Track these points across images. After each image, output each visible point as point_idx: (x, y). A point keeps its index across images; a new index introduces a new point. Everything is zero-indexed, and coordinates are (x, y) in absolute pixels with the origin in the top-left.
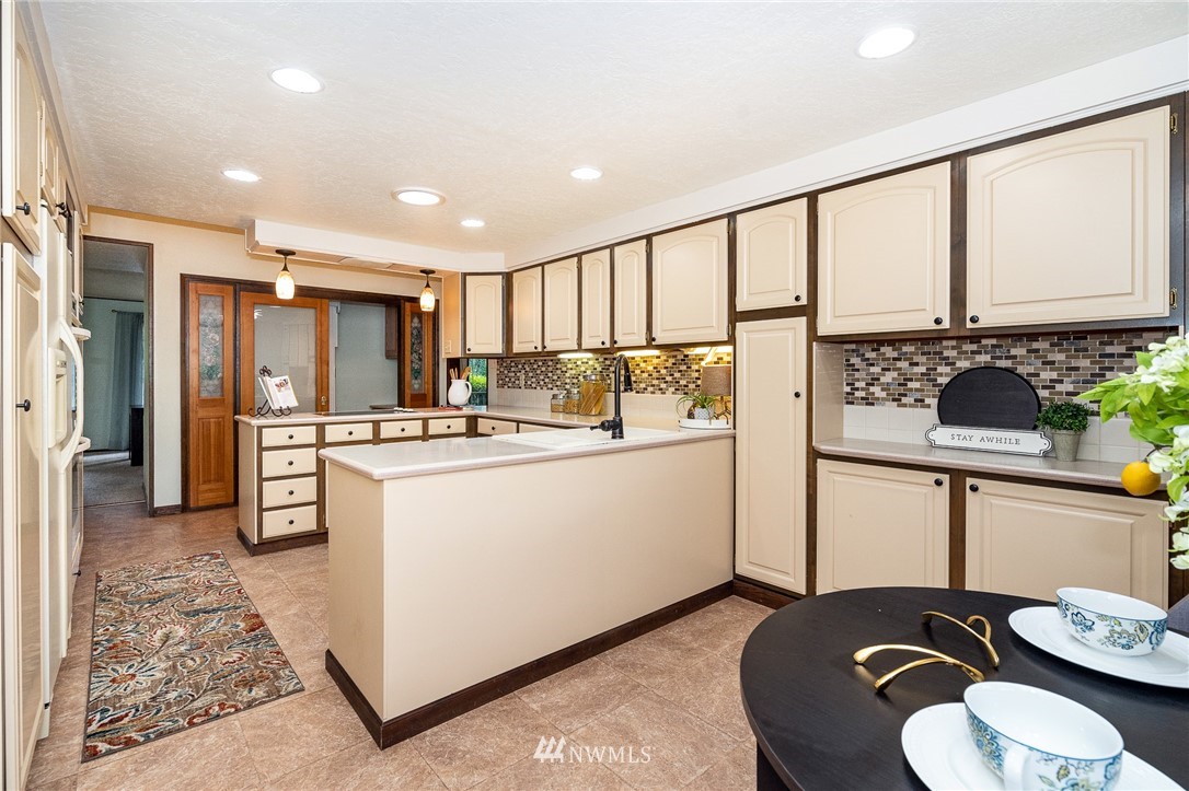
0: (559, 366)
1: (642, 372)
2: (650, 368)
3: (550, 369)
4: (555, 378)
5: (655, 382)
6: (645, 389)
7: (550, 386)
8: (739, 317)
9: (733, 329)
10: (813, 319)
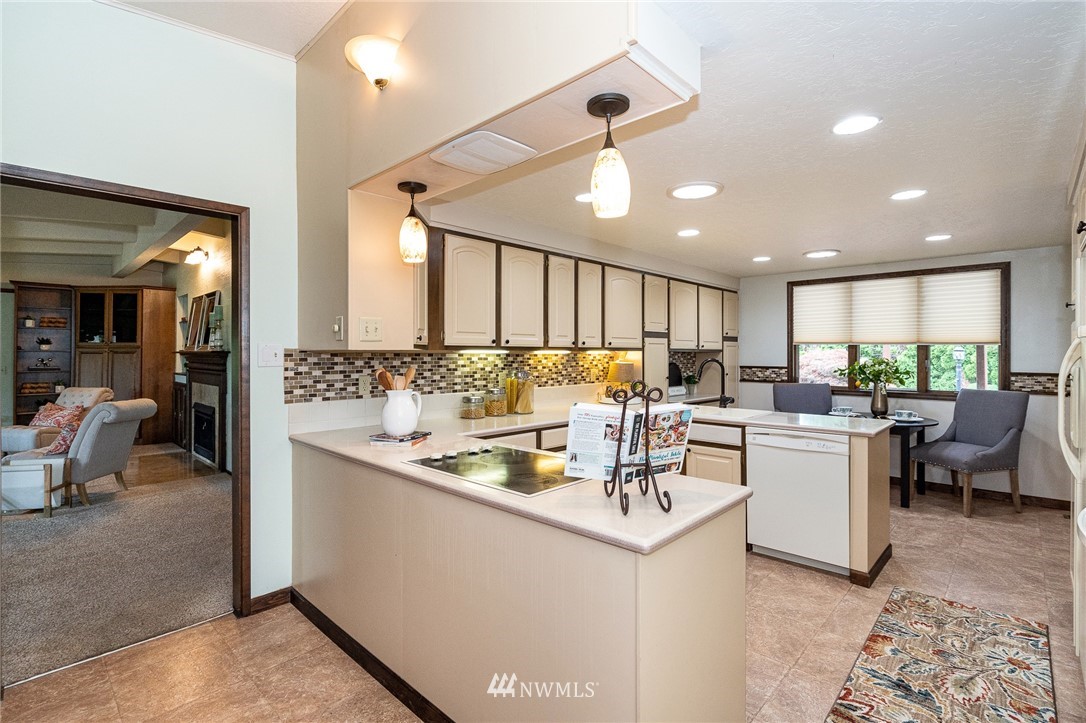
0: (442, 363)
1: (544, 368)
2: (550, 364)
3: (426, 367)
4: (437, 377)
5: (554, 376)
6: (546, 382)
7: (427, 389)
8: (646, 334)
9: (643, 342)
10: (669, 341)
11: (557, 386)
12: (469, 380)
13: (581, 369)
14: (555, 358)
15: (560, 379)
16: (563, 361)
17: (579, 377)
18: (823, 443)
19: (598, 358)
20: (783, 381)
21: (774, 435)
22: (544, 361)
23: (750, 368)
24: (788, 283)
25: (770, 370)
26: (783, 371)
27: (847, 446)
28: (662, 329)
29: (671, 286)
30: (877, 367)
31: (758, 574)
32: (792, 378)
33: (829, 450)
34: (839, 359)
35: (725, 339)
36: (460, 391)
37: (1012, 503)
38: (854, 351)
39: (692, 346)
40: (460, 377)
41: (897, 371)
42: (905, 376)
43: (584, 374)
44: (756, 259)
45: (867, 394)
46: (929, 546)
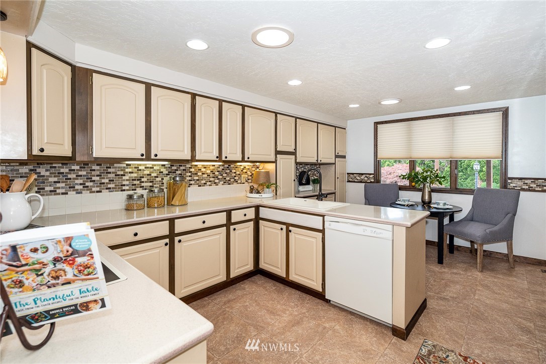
0: (110, 170)
2: (209, 172)
5: (212, 179)
6: (205, 184)
7: (96, 189)
8: (278, 153)
9: (276, 157)
10: (296, 157)
11: (214, 186)
12: (137, 182)
13: (234, 175)
14: (212, 168)
15: (217, 181)
16: (219, 169)
17: (232, 180)
18: (374, 230)
19: (247, 167)
20: (371, 182)
21: (342, 222)
22: (203, 170)
23: (353, 174)
24: (375, 123)
25: (364, 176)
26: (372, 176)
27: (391, 233)
28: (292, 149)
29: (298, 122)
30: (425, 174)
31: (327, 325)
32: (377, 180)
33: (378, 236)
34: (404, 169)
35: (337, 156)
36: (128, 190)
37: (508, 261)
38: (412, 164)
39: (314, 160)
40: (127, 180)
41: (437, 176)
42: (443, 179)
43: (236, 178)
44: (351, 106)
45: (419, 190)
46: (453, 298)
